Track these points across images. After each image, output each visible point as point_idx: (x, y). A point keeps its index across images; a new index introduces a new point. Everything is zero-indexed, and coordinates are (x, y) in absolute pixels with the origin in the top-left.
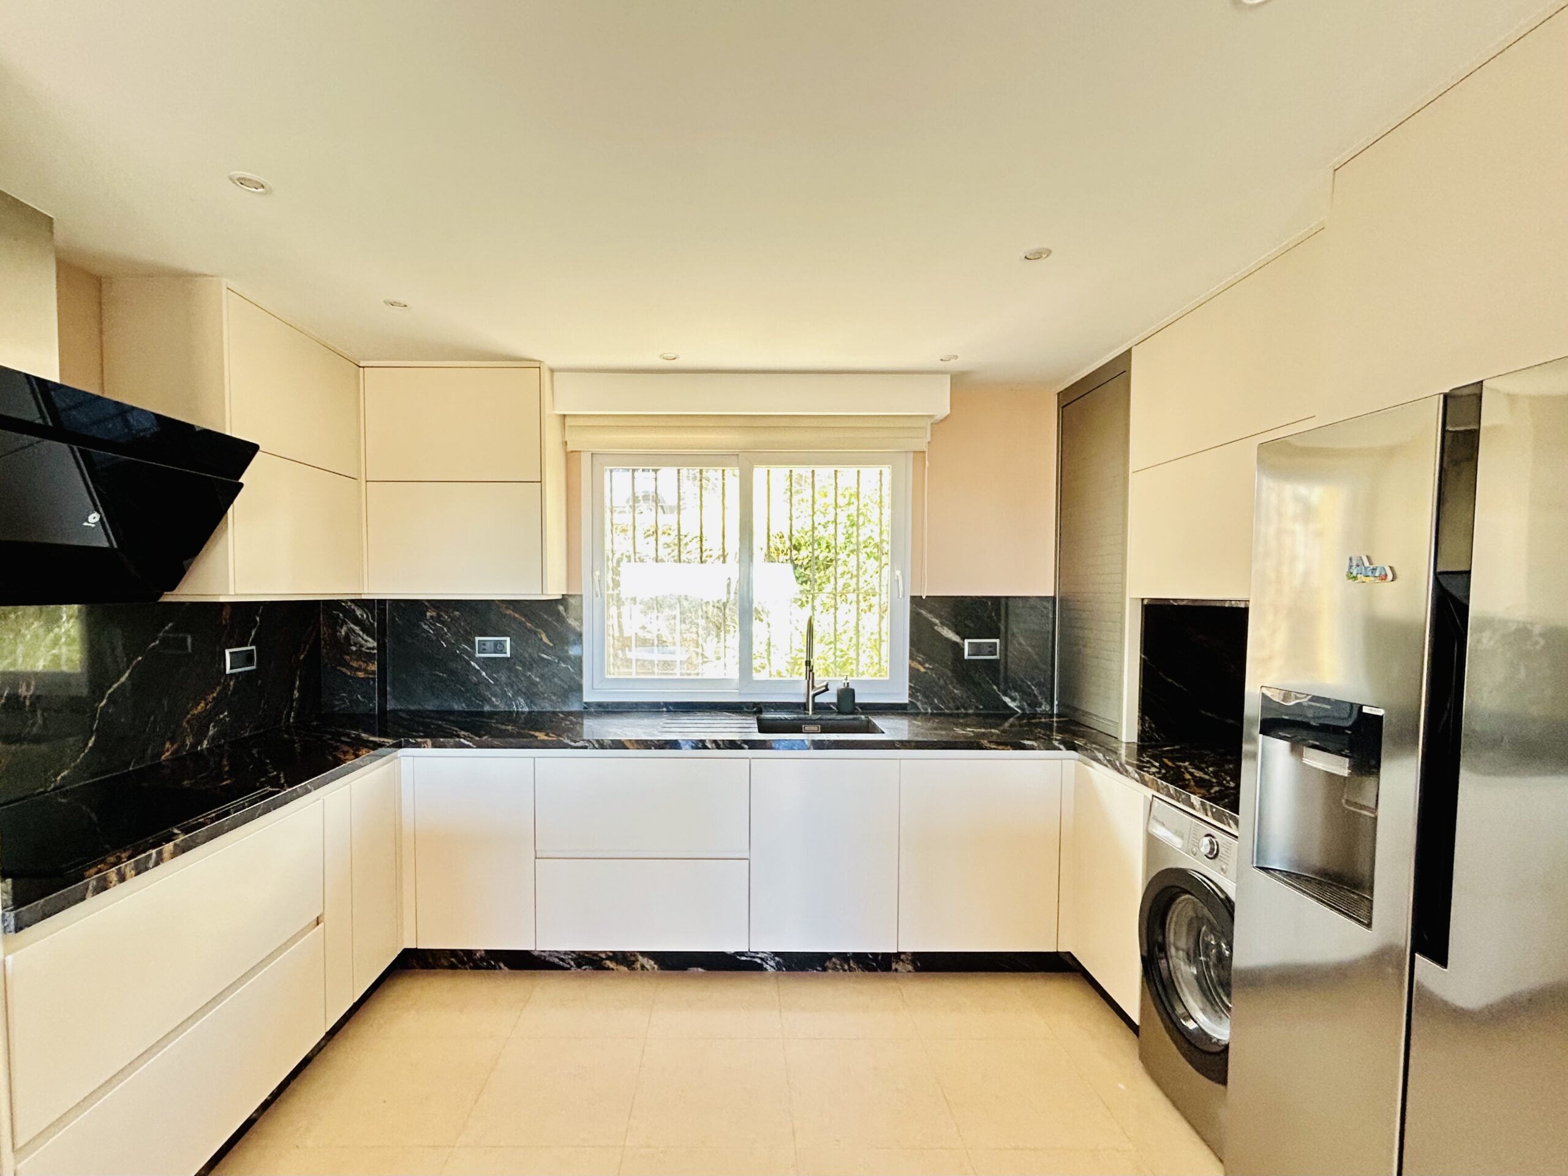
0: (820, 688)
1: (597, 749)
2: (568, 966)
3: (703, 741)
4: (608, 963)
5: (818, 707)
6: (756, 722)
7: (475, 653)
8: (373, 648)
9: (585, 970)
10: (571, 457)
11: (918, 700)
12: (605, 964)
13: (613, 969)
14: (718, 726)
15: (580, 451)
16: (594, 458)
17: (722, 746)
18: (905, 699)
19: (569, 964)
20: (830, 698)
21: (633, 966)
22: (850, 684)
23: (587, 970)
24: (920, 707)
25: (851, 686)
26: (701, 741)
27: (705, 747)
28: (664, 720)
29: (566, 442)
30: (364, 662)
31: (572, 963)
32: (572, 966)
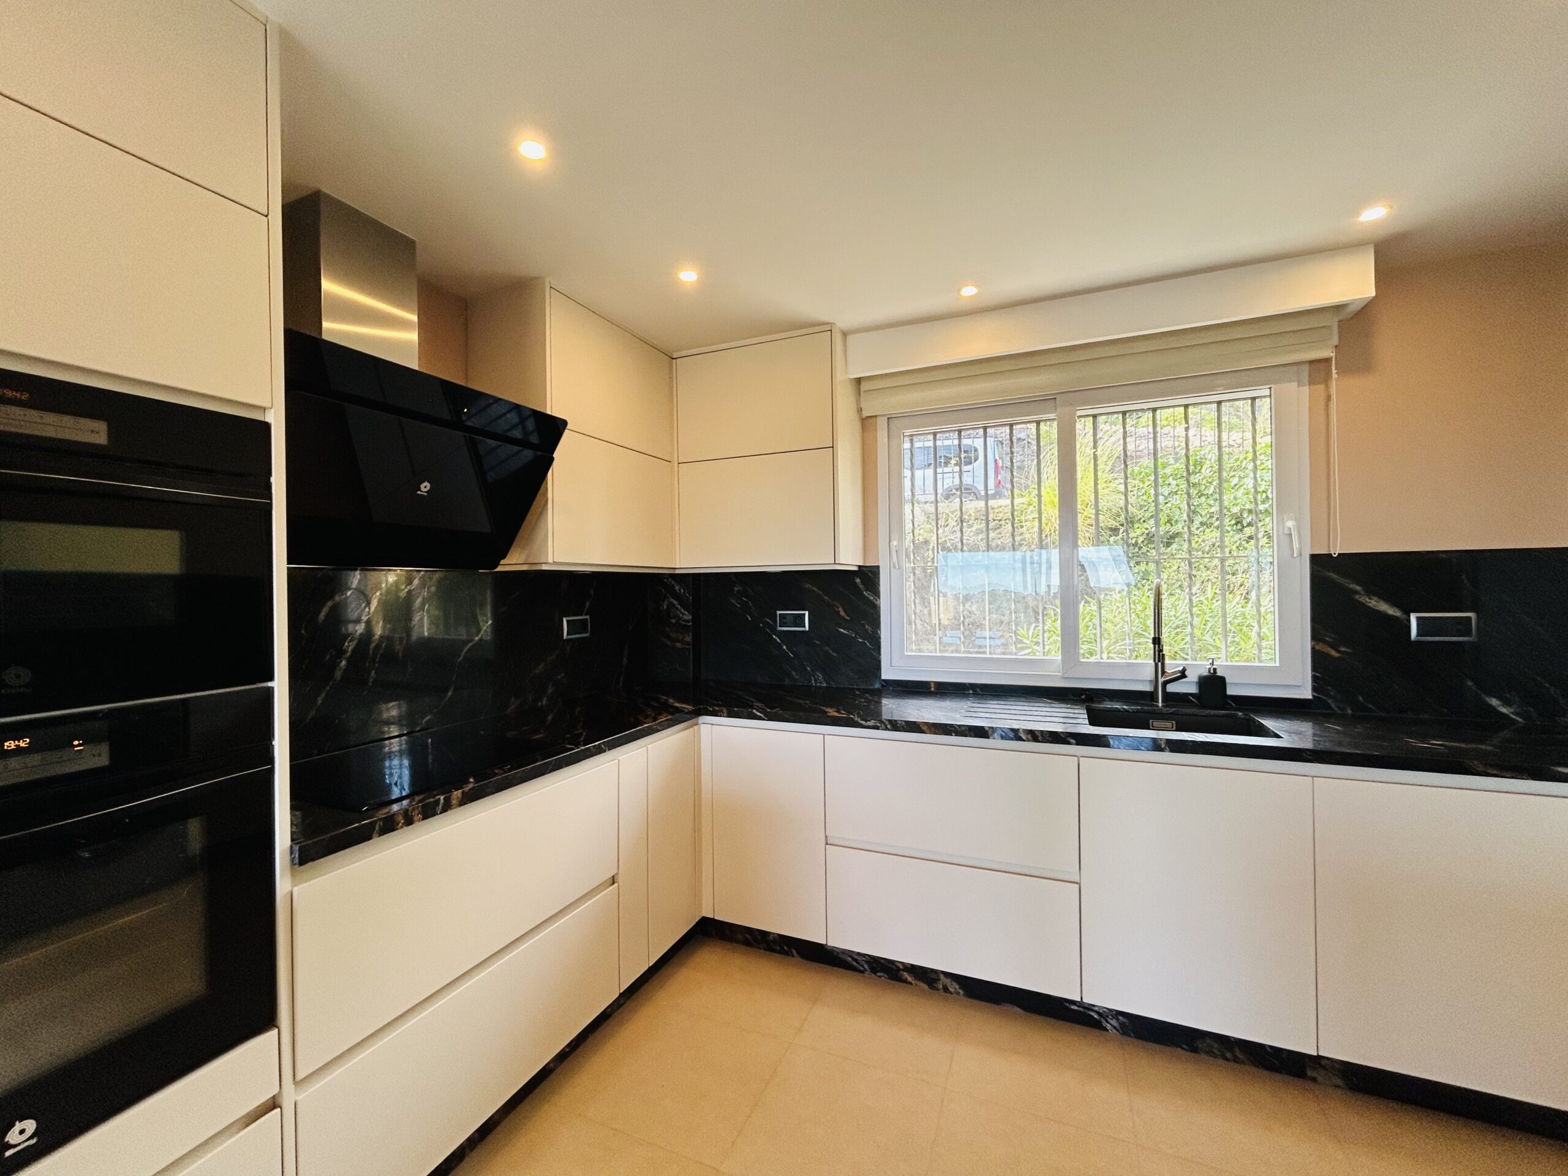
0: (1175, 673)
1: (889, 730)
2: (862, 968)
3: (1015, 731)
4: (906, 975)
5: (1169, 697)
6: (1085, 712)
7: (777, 626)
8: (688, 621)
9: (880, 977)
10: (866, 423)
11: (1330, 696)
12: (902, 975)
13: (911, 983)
14: (1036, 713)
15: (876, 416)
16: (890, 422)
17: (1040, 738)
18: (1307, 694)
19: (863, 967)
20: (1188, 687)
21: (935, 985)
22: (1218, 671)
23: (883, 978)
24: (1333, 705)
25: (1219, 673)
26: (1012, 730)
27: (1020, 739)
28: (969, 703)
29: (861, 409)
30: (682, 633)
31: (866, 966)
32: (866, 970)
